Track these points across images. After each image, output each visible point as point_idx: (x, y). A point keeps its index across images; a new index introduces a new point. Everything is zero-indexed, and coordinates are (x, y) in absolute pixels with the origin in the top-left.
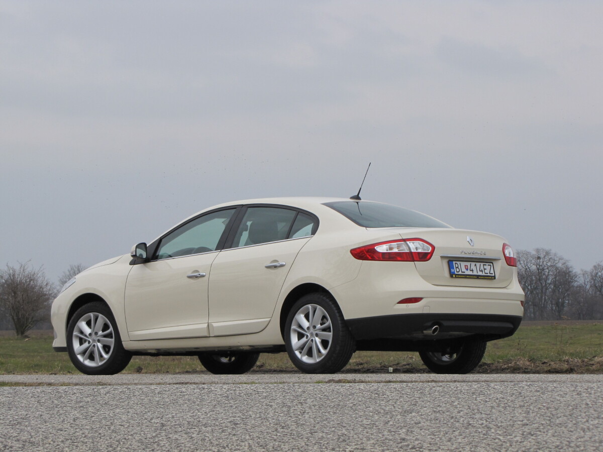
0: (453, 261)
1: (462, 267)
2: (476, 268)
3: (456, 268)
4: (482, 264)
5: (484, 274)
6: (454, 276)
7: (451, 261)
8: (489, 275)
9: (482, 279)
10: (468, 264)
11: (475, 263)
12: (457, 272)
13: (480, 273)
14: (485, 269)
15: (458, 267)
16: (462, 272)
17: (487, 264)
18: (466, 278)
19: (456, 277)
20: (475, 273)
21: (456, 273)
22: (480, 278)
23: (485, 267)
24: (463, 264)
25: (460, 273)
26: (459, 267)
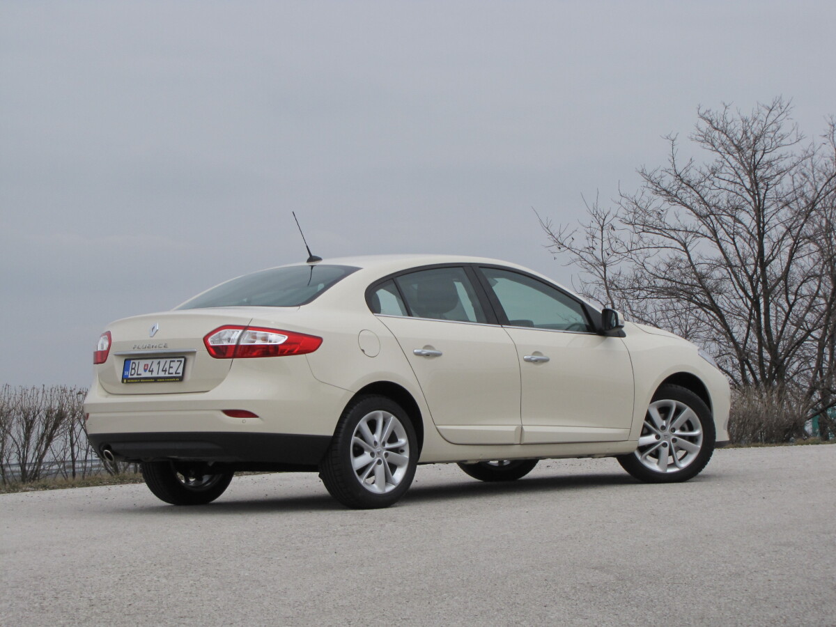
0: (130, 360)
1: (140, 369)
2: (157, 368)
3: (132, 369)
4: (169, 360)
5: (167, 375)
6: (125, 381)
7: (128, 360)
8: (174, 375)
9: (162, 381)
10: (149, 362)
11: (158, 360)
12: (131, 375)
13: (162, 374)
14: (170, 367)
15: (134, 369)
16: (137, 374)
17: (176, 360)
18: (140, 382)
19: (127, 382)
20: (155, 375)
21: (130, 377)
22: (159, 382)
23: (172, 364)
24: (143, 362)
25: (135, 376)
26: (136, 369)
